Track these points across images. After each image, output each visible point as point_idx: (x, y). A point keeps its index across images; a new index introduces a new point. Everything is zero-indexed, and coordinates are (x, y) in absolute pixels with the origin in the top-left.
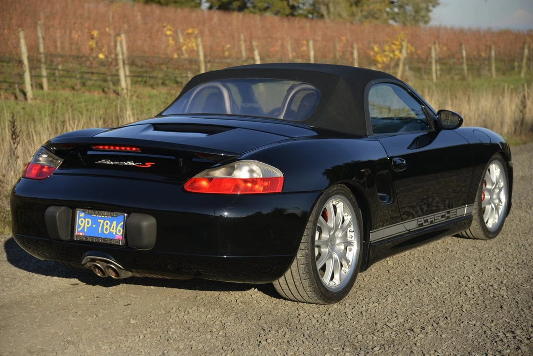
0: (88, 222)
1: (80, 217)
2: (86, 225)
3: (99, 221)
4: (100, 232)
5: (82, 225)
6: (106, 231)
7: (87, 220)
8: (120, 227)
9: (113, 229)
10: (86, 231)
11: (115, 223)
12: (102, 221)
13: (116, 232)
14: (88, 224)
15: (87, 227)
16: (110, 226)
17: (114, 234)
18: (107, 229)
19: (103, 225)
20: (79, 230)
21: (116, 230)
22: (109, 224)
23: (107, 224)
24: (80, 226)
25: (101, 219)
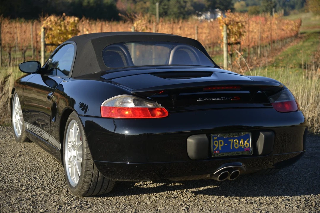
0: (221, 143)
1: (214, 140)
2: (220, 145)
3: (229, 140)
4: (231, 148)
5: (217, 145)
7: (220, 141)
8: (247, 142)
10: (220, 149)
12: (232, 140)
13: (244, 146)
15: (221, 146)
17: (243, 147)
18: (237, 145)
19: (233, 143)
20: (215, 149)
22: (238, 141)
23: (236, 142)
24: (215, 147)
25: (231, 138)
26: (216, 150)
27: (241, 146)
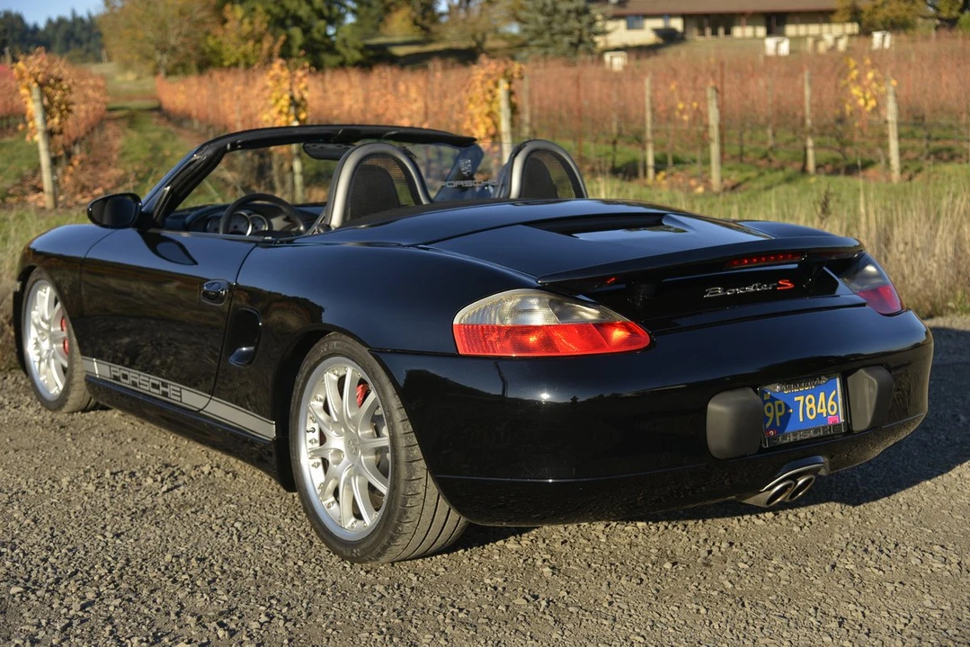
0: (780, 407)
2: (778, 414)
3: (796, 399)
4: (801, 420)
5: (770, 415)
6: (811, 413)
8: (833, 400)
9: (821, 408)
11: (822, 395)
12: (801, 398)
13: (827, 412)
14: (780, 410)
15: (780, 417)
16: (816, 405)
17: (825, 415)
18: (811, 409)
19: (805, 406)
20: (768, 425)
21: (826, 407)
22: (813, 399)
23: (810, 401)
25: (798, 394)
26: (770, 428)
27: (822, 411)
